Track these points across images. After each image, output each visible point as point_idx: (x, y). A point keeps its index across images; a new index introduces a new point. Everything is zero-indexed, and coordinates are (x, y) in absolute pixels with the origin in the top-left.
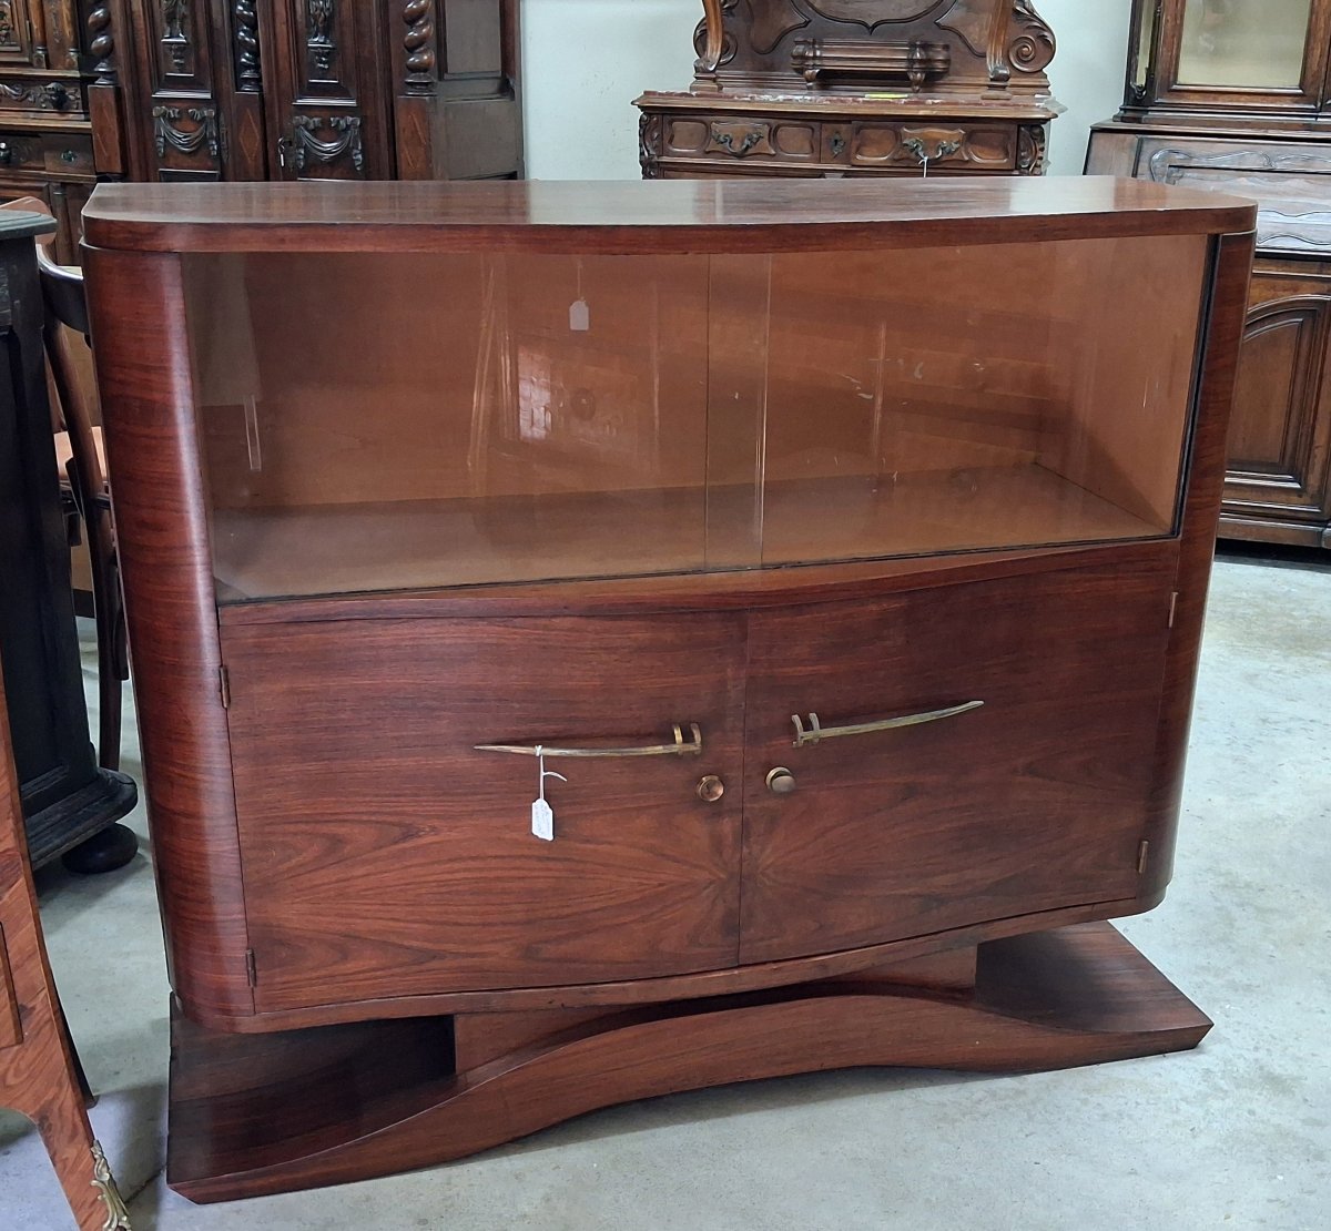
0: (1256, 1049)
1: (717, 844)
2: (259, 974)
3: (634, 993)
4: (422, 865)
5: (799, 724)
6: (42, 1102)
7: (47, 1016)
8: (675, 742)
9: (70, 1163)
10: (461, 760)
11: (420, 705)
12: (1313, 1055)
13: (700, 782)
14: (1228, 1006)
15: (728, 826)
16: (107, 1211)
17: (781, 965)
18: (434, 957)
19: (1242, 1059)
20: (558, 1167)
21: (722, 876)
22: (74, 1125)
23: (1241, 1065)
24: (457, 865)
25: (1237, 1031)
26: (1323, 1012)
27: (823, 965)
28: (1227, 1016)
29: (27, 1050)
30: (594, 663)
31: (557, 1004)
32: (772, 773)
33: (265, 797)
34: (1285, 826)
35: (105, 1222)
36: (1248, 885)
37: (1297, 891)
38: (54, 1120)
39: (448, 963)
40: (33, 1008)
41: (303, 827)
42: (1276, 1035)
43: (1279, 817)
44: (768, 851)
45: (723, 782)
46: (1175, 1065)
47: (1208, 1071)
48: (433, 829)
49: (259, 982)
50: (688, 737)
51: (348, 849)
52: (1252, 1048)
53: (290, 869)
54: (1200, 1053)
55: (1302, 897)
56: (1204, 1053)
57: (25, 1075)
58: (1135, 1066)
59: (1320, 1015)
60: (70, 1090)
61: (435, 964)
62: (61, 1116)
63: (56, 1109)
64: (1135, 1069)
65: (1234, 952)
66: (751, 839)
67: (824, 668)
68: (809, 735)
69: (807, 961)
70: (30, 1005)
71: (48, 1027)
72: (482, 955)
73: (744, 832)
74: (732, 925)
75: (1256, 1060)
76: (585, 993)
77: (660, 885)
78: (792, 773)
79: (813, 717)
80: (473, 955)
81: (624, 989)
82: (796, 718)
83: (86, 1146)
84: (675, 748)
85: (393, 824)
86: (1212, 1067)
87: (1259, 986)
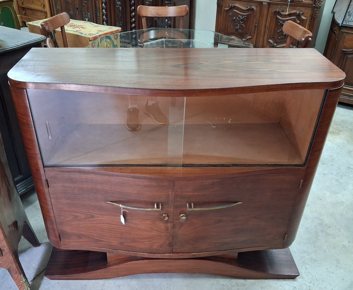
0: (311, 282)
1: (167, 229)
2: (61, 239)
3: (146, 255)
4: (96, 223)
5: (188, 206)
6: (9, 267)
7: (8, 251)
8: (154, 208)
9: (16, 278)
10: (103, 204)
11: (93, 191)
12: (326, 288)
13: (162, 215)
14: (307, 266)
15: (169, 225)
16: (25, 287)
17: (183, 254)
18: (100, 241)
19: (305, 285)
20: (128, 286)
21: (168, 235)
22: (16, 271)
23: (305, 287)
24: (104, 225)
25: (307, 275)
26: (333, 273)
27: (194, 255)
28: (306, 269)
29: (4, 257)
30: (135, 188)
31: (128, 255)
32: (182, 215)
33: (59, 206)
34: (343, 205)
35: (24, 289)
36: (326, 225)
37: (339, 229)
38: (11, 270)
39: (103, 243)
40: (4, 250)
41: (68, 213)
42: (317, 279)
43: (342, 202)
44: (180, 231)
45: (168, 216)
46: (287, 283)
47: (295, 287)
48: (98, 217)
49: (61, 241)
50: (158, 207)
51: (79, 218)
52: (309, 282)
53: (66, 221)
54: (295, 281)
55: (340, 231)
56: (296, 281)
57: (4, 262)
58: (276, 282)
59: (332, 274)
60: (15, 265)
61: (100, 242)
62: (13, 269)
63: (12, 268)
64: (276, 283)
65: (315, 247)
66: (176, 228)
67: (196, 194)
68: (190, 209)
69: (189, 254)
70: (4, 249)
71: (8, 253)
72: (111, 242)
73: (174, 227)
74: (171, 245)
75: (309, 286)
76: (134, 254)
77: (152, 235)
78: (187, 216)
79: (192, 204)
80: (109, 242)
81: (144, 254)
82: (188, 204)
83: (19, 275)
84: (155, 209)
85: (89, 215)
86: (296, 286)
87: (318, 261)
